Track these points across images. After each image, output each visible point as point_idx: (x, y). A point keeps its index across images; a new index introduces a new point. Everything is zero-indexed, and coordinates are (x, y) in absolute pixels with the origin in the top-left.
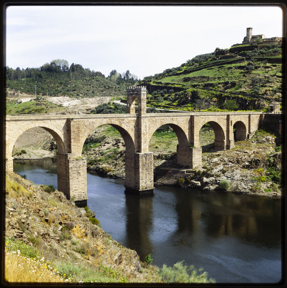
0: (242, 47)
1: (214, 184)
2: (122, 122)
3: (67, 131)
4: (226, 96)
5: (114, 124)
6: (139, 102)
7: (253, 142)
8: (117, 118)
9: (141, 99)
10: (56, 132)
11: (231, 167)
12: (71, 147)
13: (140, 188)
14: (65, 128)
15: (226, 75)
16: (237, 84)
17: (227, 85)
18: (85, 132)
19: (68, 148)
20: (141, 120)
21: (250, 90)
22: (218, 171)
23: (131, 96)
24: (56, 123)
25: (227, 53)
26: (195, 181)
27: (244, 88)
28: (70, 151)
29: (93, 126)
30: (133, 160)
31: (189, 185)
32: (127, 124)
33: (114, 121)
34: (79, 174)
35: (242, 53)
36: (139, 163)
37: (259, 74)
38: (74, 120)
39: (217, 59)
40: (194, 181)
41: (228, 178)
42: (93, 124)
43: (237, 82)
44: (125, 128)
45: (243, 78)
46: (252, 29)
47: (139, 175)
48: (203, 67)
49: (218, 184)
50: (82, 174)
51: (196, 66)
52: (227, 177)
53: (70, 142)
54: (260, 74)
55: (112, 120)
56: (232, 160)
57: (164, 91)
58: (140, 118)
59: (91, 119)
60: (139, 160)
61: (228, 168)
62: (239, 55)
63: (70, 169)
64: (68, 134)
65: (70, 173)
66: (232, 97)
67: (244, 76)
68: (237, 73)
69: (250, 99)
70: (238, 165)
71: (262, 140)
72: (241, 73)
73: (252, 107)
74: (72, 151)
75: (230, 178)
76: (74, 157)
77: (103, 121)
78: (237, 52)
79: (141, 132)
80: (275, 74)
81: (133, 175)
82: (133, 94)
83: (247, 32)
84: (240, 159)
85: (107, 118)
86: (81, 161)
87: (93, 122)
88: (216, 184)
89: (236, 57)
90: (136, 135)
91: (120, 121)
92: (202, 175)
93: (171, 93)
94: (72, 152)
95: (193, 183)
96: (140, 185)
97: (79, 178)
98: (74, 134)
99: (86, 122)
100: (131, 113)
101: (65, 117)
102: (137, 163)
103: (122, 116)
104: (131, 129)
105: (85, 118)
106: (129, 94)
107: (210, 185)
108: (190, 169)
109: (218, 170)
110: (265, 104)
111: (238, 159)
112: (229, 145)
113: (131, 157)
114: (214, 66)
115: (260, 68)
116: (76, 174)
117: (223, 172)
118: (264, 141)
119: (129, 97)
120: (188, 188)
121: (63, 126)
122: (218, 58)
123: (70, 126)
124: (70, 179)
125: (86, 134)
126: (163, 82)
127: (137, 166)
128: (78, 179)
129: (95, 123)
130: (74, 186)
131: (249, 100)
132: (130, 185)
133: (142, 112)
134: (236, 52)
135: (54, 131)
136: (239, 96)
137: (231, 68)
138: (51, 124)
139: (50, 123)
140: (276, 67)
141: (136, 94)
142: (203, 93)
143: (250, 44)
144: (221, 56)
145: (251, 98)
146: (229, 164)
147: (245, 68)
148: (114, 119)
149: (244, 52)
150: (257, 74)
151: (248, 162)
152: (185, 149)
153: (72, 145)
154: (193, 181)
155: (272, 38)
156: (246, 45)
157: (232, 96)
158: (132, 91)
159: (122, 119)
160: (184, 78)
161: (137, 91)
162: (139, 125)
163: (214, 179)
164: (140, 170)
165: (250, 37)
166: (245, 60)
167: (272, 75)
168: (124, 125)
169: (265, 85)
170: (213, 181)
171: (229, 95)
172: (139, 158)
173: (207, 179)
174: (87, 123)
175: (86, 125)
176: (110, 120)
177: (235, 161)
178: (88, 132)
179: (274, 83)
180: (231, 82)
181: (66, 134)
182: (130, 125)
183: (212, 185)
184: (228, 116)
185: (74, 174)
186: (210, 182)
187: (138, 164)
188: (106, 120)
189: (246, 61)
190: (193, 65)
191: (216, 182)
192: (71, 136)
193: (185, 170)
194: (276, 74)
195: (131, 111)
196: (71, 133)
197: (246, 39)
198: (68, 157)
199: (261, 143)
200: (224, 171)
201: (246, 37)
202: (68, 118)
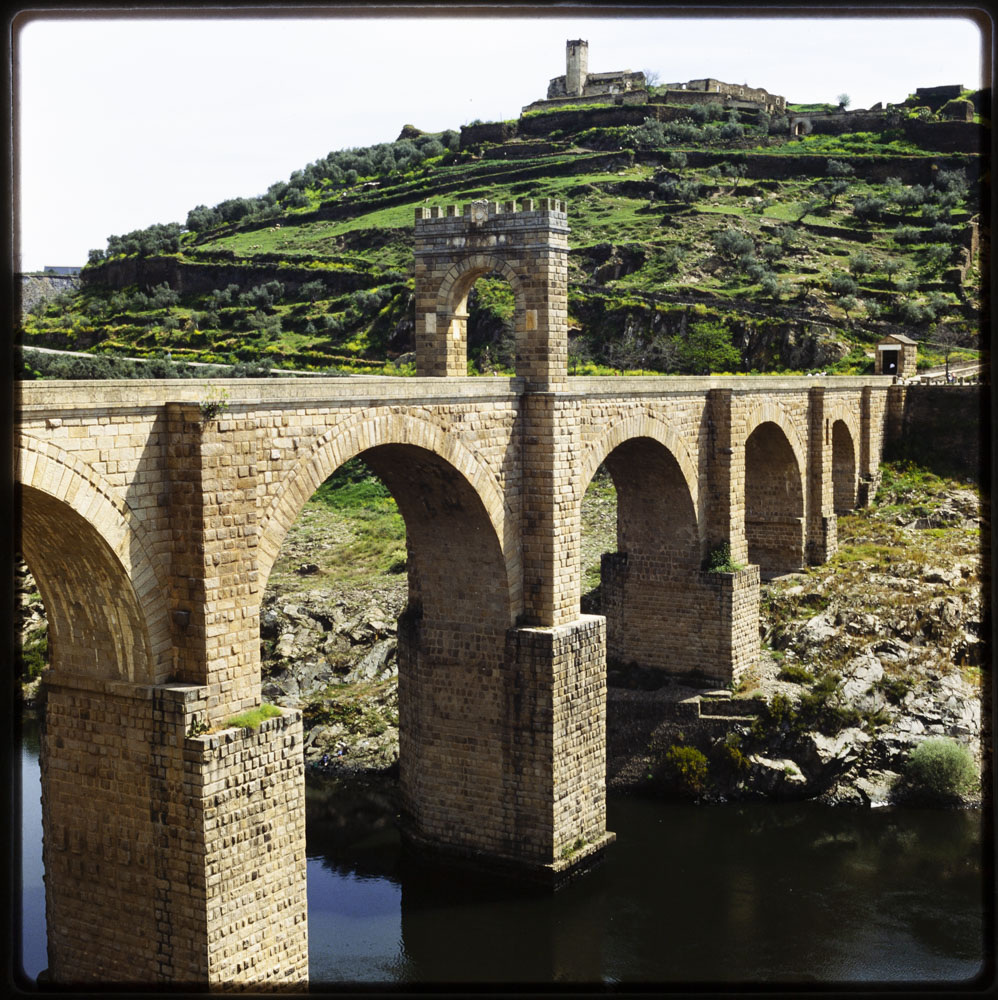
0: (581, 112)
1: (872, 768)
2: (453, 430)
3: (160, 505)
4: (627, 309)
5: (420, 444)
6: (523, 305)
7: (899, 523)
8: (430, 407)
9: (545, 284)
10: (90, 518)
11: (912, 662)
12: (201, 637)
13: (557, 853)
14: (151, 483)
15: (575, 220)
16: (646, 257)
17: (608, 263)
18: (270, 511)
19: (168, 643)
20: (550, 417)
21: (717, 283)
22: (870, 693)
23: (458, 263)
24: (89, 443)
25: (510, 137)
26: (765, 757)
27: (694, 275)
28: (193, 666)
29: (314, 465)
30: (496, 673)
31: (741, 785)
32: (478, 443)
33: (416, 427)
34: (261, 836)
35: (591, 134)
36: (551, 691)
37: (735, 216)
38: (226, 420)
39: (474, 157)
40: (761, 760)
41: (933, 727)
42: (315, 447)
43: (648, 249)
44: (466, 473)
45: (664, 233)
46: (587, 44)
47: (550, 770)
48: (425, 187)
49: (897, 764)
50: (278, 833)
51: (368, 188)
52: (924, 721)
53: (196, 592)
54: (738, 218)
55: (407, 416)
56: (903, 624)
57: (270, 290)
58: (541, 405)
59: (301, 412)
60: (549, 673)
61: (903, 668)
62: (580, 144)
63: (208, 811)
64: (166, 533)
65: (208, 846)
66: (658, 312)
67: (666, 222)
68: (626, 210)
69: (760, 323)
70: (940, 651)
71: (941, 510)
72: (645, 211)
73: (777, 357)
74: (211, 665)
75: (939, 728)
76: (222, 707)
77: (365, 424)
78: (560, 131)
79: (551, 493)
80: (799, 220)
81: (497, 768)
82: (475, 251)
83: (568, 57)
84: (937, 619)
85: (383, 403)
86: (272, 734)
87: (311, 433)
88: (884, 764)
89: (567, 151)
90: (516, 515)
91: (446, 424)
92: (798, 720)
93: (311, 296)
94: (212, 677)
95: (763, 772)
96: (556, 835)
97: (262, 870)
98: (223, 530)
99: (275, 431)
100: (449, 371)
101: (148, 391)
102: (527, 692)
103: (454, 393)
104: (494, 479)
105: (272, 400)
106: (440, 255)
107: (855, 775)
108: (722, 692)
109: (865, 686)
110: (840, 344)
111: (927, 616)
112: (819, 541)
113: (473, 656)
114: (487, 182)
115: (716, 195)
116: (245, 844)
117: (894, 693)
118: (952, 517)
119: (436, 274)
120: (736, 798)
121: (135, 465)
122: (477, 153)
123: (200, 467)
124: (209, 892)
125: (272, 523)
126: (238, 253)
127: (533, 713)
128: (258, 881)
129: (322, 441)
130: (231, 941)
131: (754, 324)
132: (467, 831)
133: (551, 364)
134: (553, 133)
135: (74, 512)
136: (697, 305)
137: (584, 190)
138: (54, 452)
139: (44, 447)
140: (777, 193)
141: (501, 251)
142: (502, 297)
143: (611, 101)
144: (490, 146)
145: (761, 318)
146: (898, 648)
147: (652, 193)
148: (419, 410)
149: (599, 133)
150: (726, 216)
151: (971, 626)
152: (676, 579)
153: (209, 618)
154: (757, 759)
155: (692, 82)
156: (598, 105)
157: (658, 307)
158: (462, 235)
159: (455, 408)
160: (346, 235)
161: (508, 233)
162: (534, 448)
163: (864, 737)
164: (555, 736)
165: (583, 80)
166: (633, 158)
167: (786, 222)
168: (463, 450)
169: (780, 262)
170: (863, 752)
171: (643, 304)
172: (550, 665)
173: (831, 740)
174: (277, 442)
175: (275, 454)
176: (401, 418)
177: (916, 629)
178: (286, 508)
179: (811, 254)
180: (619, 247)
181: (153, 536)
182: (490, 453)
183: (863, 774)
184: (816, 396)
185: (234, 849)
186: (853, 758)
187: (541, 702)
188: (377, 419)
189: (637, 165)
190: (350, 182)
191: (883, 755)
192: (207, 547)
193: (697, 699)
194: (804, 221)
195: (450, 359)
196: (200, 525)
197: (559, 87)
198: (188, 718)
199: (940, 525)
200: (894, 688)
201: (562, 79)
202: (168, 404)
